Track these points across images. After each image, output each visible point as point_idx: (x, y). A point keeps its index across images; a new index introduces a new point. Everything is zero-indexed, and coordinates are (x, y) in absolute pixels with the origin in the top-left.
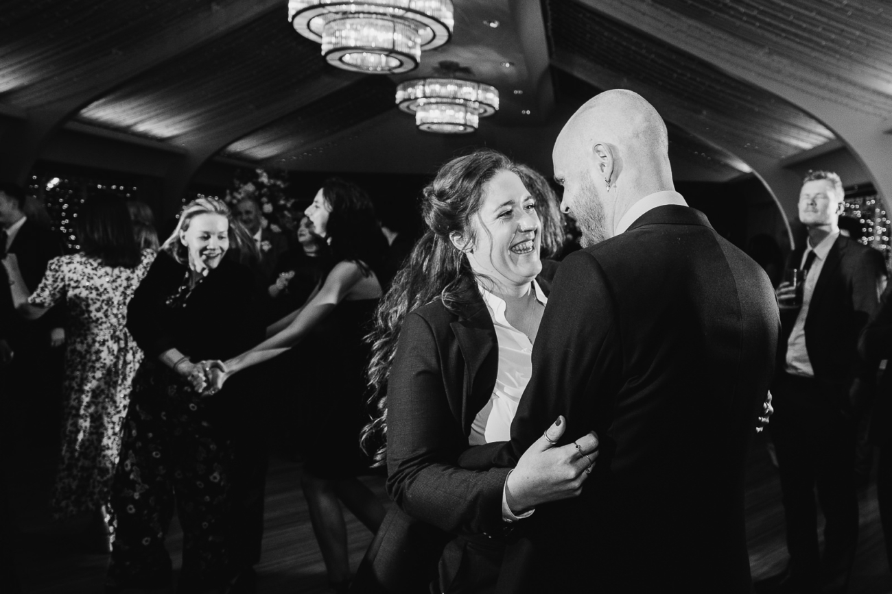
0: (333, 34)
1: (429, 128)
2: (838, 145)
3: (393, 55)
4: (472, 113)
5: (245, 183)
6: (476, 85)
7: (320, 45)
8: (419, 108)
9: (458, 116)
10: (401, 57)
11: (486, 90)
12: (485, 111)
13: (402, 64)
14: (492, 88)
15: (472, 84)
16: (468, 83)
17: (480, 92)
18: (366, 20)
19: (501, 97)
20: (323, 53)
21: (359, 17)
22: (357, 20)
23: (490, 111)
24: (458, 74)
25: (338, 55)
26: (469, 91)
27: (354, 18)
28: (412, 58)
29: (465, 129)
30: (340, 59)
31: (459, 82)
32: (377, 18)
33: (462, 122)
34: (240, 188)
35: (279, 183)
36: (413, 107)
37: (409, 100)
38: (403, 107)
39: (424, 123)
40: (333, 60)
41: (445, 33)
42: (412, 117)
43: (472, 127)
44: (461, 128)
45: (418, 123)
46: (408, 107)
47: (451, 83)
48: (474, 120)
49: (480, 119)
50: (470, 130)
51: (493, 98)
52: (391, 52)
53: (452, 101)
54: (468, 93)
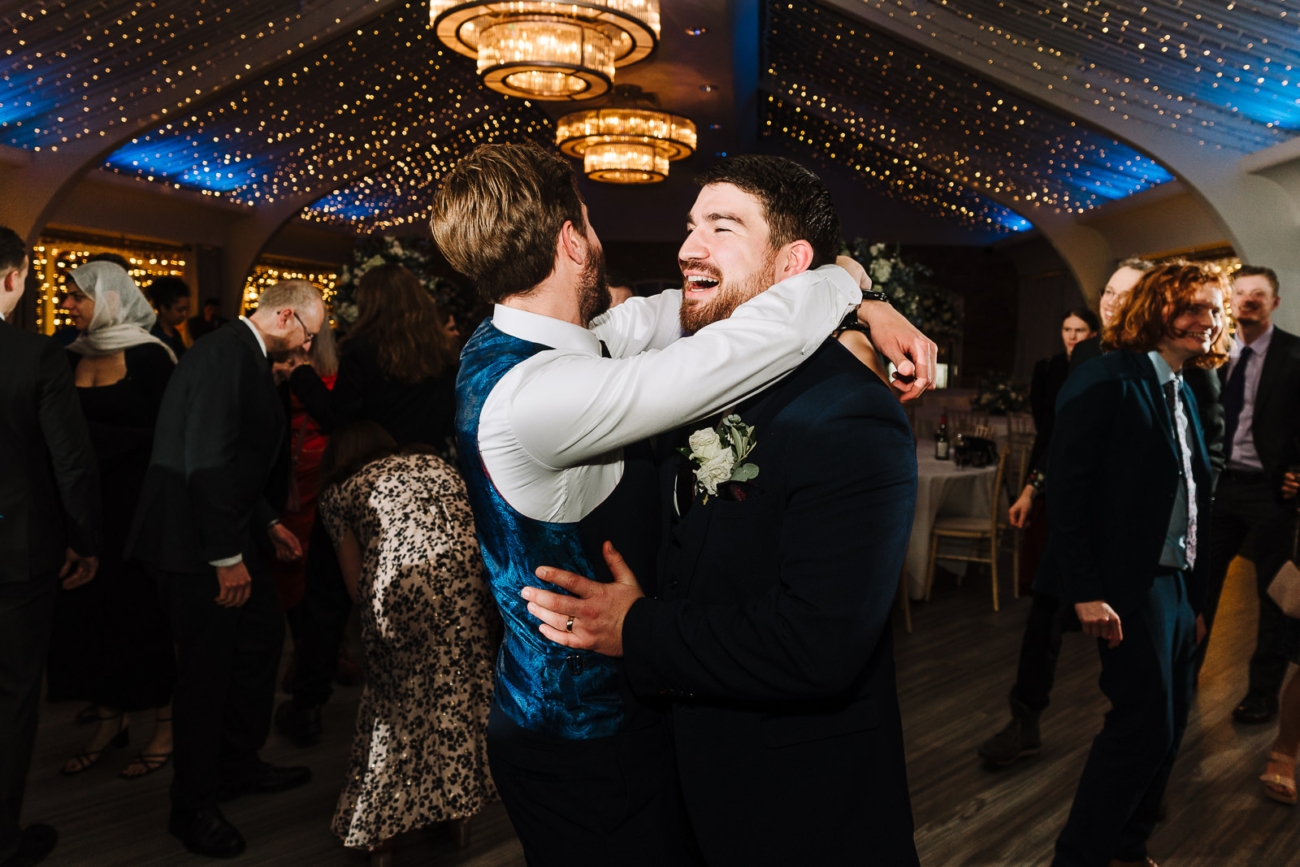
0: (496, 45)
1: (601, 177)
2: (1177, 188)
3: (581, 74)
4: (662, 157)
5: (371, 256)
6: (668, 118)
7: (474, 62)
8: (589, 150)
9: (642, 160)
10: (590, 77)
11: (682, 125)
12: (678, 152)
13: (589, 86)
14: (688, 121)
15: (662, 116)
16: (656, 115)
17: (674, 126)
18: (541, 24)
19: (698, 133)
20: (480, 70)
21: (533, 21)
22: (531, 24)
23: (685, 153)
24: (639, 103)
25: (501, 74)
26: (661, 128)
27: (525, 21)
28: (604, 76)
29: (651, 178)
30: (504, 81)
31: (646, 113)
32: (558, 22)
33: (648, 168)
34: (363, 262)
35: (416, 255)
36: (579, 149)
37: (574, 138)
38: (566, 148)
39: (595, 171)
40: (493, 83)
41: (649, 43)
42: (579, 162)
43: (661, 175)
44: (645, 177)
45: (588, 169)
46: (573, 149)
47: (636, 116)
48: (664, 165)
49: (671, 164)
50: (657, 179)
51: (689, 135)
52: (578, 69)
53: (635, 140)
54: (656, 128)
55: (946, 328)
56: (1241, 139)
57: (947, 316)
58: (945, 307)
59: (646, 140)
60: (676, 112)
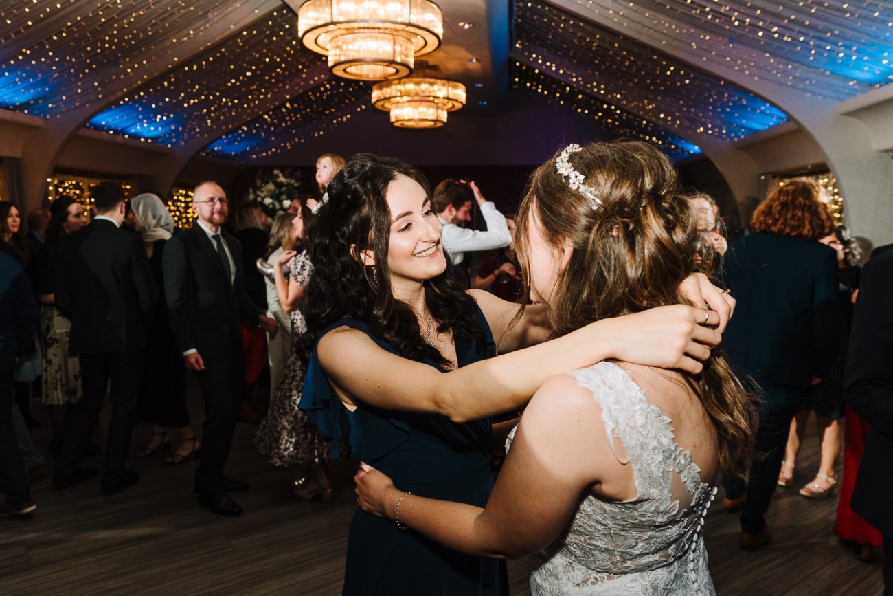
0: (339, 47)
1: (402, 124)
2: (792, 126)
3: (393, 65)
4: (442, 109)
5: (267, 183)
6: (446, 82)
7: (327, 57)
8: (394, 105)
9: (427, 112)
10: (399, 67)
11: (455, 87)
12: (454, 106)
13: (397, 71)
14: (460, 85)
15: (442, 82)
16: (439, 81)
17: (450, 89)
18: (368, 34)
19: (467, 92)
20: (330, 64)
21: (364, 33)
22: (363, 35)
23: (458, 106)
24: (427, 71)
25: (343, 67)
26: (441, 90)
27: (359, 33)
28: (408, 65)
29: (435, 124)
30: (345, 70)
31: (432, 80)
32: (379, 33)
33: (434, 118)
36: (387, 105)
37: (386, 99)
38: (379, 105)
39: (398, 121)
40: (338, 71)
41: (436, 42)
42: (387, 114)
43: (442, 122)
44: (432, 123)
45: (393, 119)
46: (383, 106)
47: (425, 83)
48: (444, 116)
49: (448, 114)
50: (439, 125)
51: (460, 93)
52: (390, 63)
53: (426, 100)
54: (439, 90)
56: (837, 91)
59: (431, 99)
60: (451, 78)
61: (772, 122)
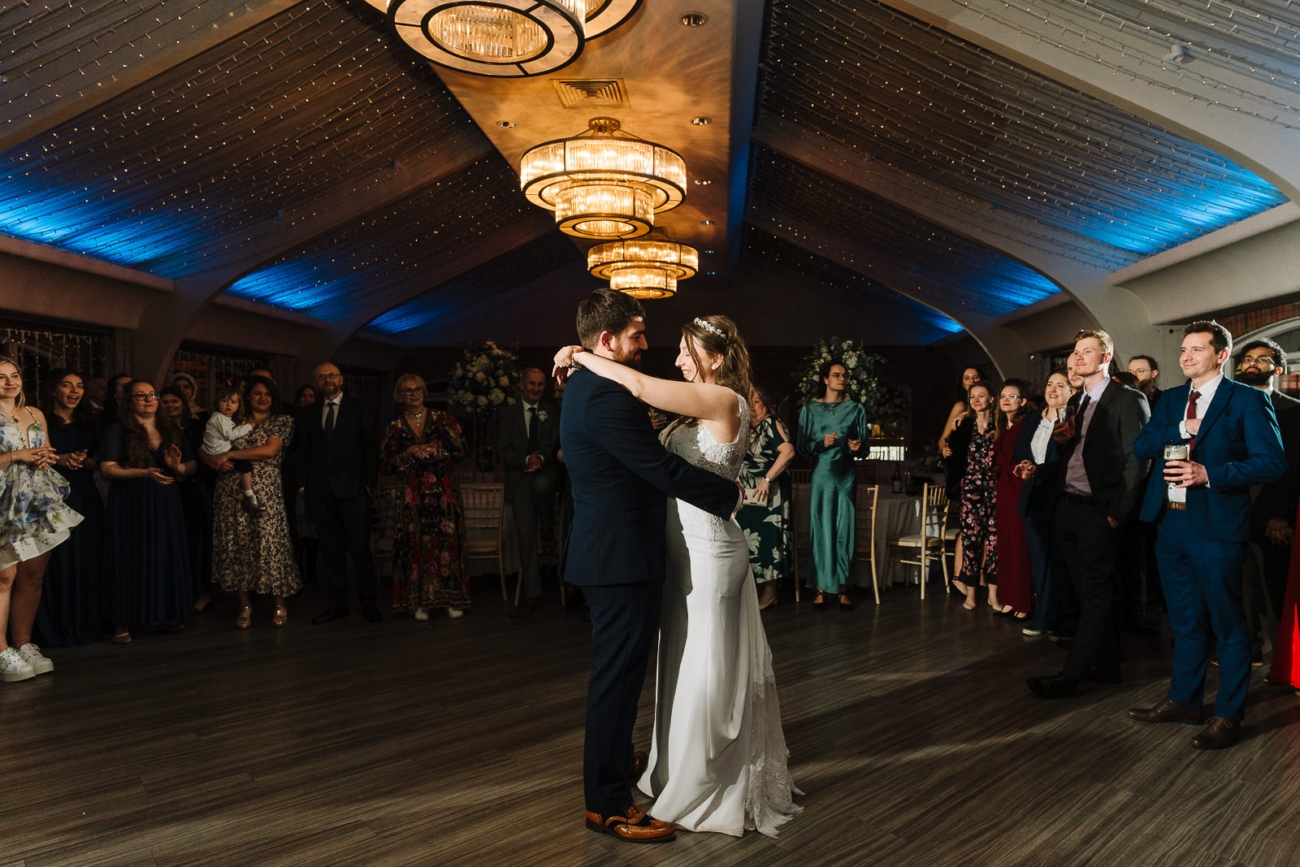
0: (568, 201)
2: (1064, 298)
3: (632, 222)
4: (672, 277)
6: (677, 247)
7: (554, 212)
8: (614, 272)
9: (654, 280)
10: (637, 224)
11: (687, 252)
12: (685, 273)
13: (635, 228)
14: (693, 250)
15: (672, 246)
16: (668, 245)
17: (682, 254)
18: (604, 187)
19: (699, 258)
20: (557, 220)
23: (690, 273)
25: (571, 223)
26: (670, 255)
28: (647, 222)
29: (664, 294)
30: (574, 227)
31: (661, 244)
32: (617, 185)
33: (661, 286)
35: (509, 355)
36: (606, 272)
37: (603, 264)
38: (595, 272)
40: (566, 229)
41: (678, 198)
42: (606, 283)
43: (672, 291)
44: (658, 293)
46: (601, 272)
47: (653, 247)
48: (673, 285)
49: (679, 283)
50: (668, 295)
51: (692, 259)
52: (630, 218)
53: (651, 265)
54: (668, 255)
55: (898, 410)
56: (1107, 261)
57: (897, 401)
58: (897, 394)
59: (658, 264)
60: (682, 242)
61: (1037, 295)
